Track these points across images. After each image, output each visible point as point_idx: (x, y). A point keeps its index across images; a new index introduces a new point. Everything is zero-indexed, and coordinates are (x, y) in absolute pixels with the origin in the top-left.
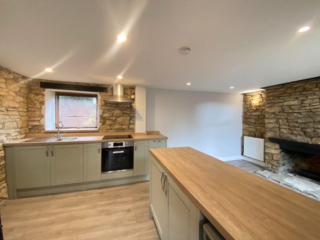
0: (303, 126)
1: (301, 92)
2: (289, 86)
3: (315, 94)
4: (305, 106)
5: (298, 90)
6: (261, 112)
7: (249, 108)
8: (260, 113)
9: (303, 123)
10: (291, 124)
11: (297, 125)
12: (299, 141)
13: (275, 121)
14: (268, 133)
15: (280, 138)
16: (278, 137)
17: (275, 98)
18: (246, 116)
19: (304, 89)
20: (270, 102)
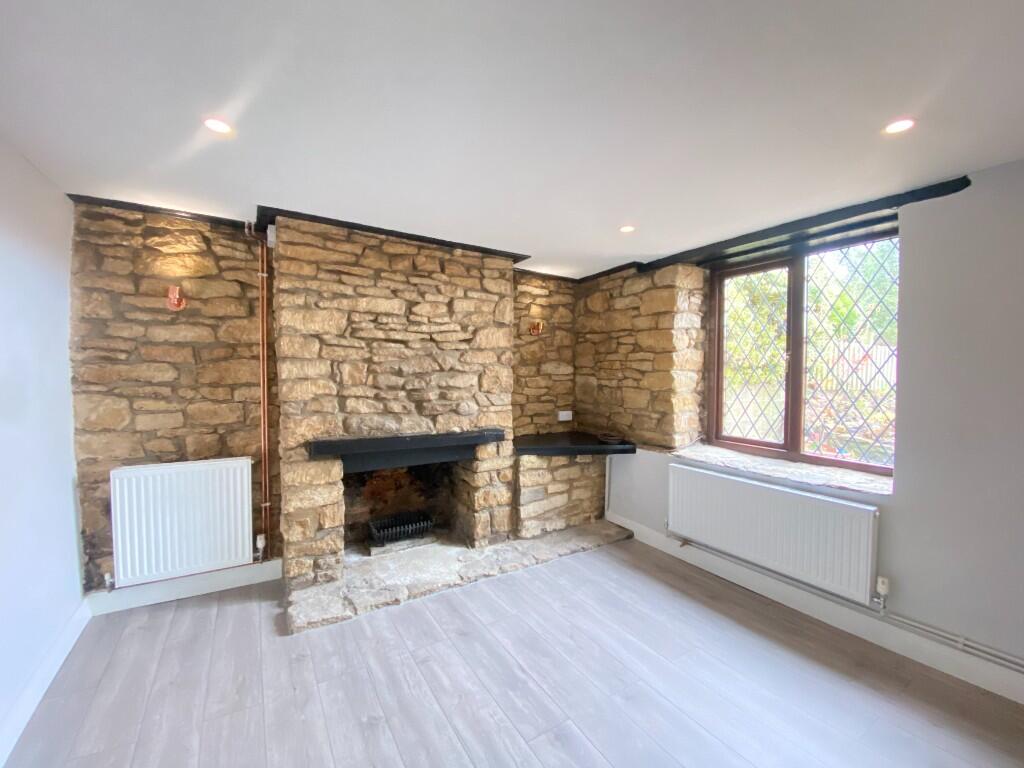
0: (416, 384)
2: (373, 242)
6: (213, 328)
7: (127, 300)
9: (414, 374)
11: (401, 381)
12: (409, 432)
13: (324, 368)
14: (298, 424)
15: (347, 437)
16: (339, 434)
17: (322, 275)
18: (104, 344)
19: (414, 267)
20: (297, 284)
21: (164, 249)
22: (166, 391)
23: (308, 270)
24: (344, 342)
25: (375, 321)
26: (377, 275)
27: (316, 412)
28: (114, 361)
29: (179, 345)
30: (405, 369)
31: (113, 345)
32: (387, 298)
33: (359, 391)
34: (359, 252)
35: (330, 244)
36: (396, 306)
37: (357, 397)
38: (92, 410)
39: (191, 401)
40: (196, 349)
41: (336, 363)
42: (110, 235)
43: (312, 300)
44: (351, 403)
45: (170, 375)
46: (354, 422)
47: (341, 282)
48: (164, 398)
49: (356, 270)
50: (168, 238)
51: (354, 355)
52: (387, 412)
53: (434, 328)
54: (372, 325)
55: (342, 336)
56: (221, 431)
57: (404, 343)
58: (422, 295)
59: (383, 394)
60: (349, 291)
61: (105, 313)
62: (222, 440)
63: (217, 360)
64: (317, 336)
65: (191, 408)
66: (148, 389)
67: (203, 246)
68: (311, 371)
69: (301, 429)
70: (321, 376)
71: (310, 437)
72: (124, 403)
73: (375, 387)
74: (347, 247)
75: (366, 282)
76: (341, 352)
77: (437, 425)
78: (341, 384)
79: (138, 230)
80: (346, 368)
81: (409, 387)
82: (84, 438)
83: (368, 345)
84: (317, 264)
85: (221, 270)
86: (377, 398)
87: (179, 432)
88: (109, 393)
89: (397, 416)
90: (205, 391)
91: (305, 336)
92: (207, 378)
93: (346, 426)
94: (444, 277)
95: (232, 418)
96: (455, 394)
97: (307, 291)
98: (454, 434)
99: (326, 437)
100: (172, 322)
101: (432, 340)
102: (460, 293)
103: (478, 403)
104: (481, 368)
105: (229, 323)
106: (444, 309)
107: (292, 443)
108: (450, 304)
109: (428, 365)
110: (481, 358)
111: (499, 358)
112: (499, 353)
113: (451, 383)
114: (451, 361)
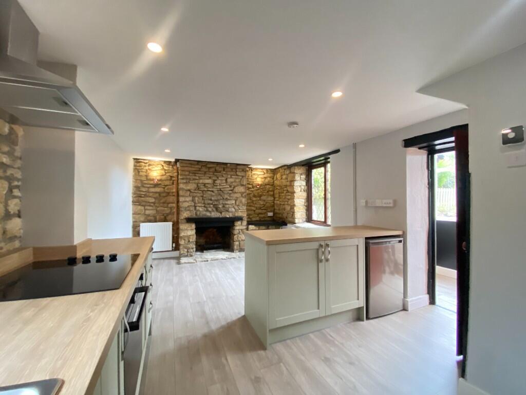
0: (216, 203)
1: (214, 172)
2: (204, 164)
3: (223, 176)
4: (217, 186)
5: (211, 170)
6: (164, 188)
7: (144, 182)
8: (162, 189)
9: (215, 200)
10: (206, 202)
11: (211, 202)
12: (213, 216)
13: (190, 198)
14: (184, 213)
15: (196, 217)
16: (194, 216)
17: (190, 174)
18: (139, 193)
19: (216, 170)
20: (185, 177)
21: (152, 169)
22: (152, 204)
23: (187, 173)
24: (196, 192)
25: (204, 186)
26: (205, 173)
27: (189, 210)
28: (141, 197)
29: (156, 193)
30: (213, 198)
31: (142, 193)
32: (208, 179)
33: (199, 205)
34: (200, 167)
35: (193, 166)
36: (210, 181)
37: (199, 206)
38: (136, 209)
39: (158, 207)
40: (160, 193)
41: (194, 197)
42: (141, 166)
43: (188, 181)
44: (198, 208)
45: (153, 200)
46: (198, 213)
47: (195, 176)
48: (152, 206)
49: (200, 172)
50: (154, 166)
51: (198, 195)
52: (207, 211)
53: (221, 187)
54: (203, 187)
55: (195, 190)
56: (165, 215)
57: (212, 191)
58: (218, 178)
59: (206, 206)
60: (197, 178)
61: (139, 185)
62: (165, 217)
63: (164, 197)
64: (189, 190)
65: (158, 209)
66: (148, 204)
67: (162, 168)
68: (187, 199)
69: (185, 215)
70: (190, 201)
71: (187, 216)
72: (143, 208)
73: (204, 203)
74: (197, 166)
75: (202, 175)
76: (195, 194)
77: (222, 215)
78: (195, 203)
79: (147, 165)
80: (196, 199)
81: (214, 204)
82: (134, 216)
83: (203, 192)
84: (189, 172)
85: (166, 173)
86: (204, 207)
87: (155, 215)
88: (139, 205)
89: (210, 212)
90: (161, 205)
91: (186, 190)
92: (162, 201)
93: (196, 214)
94: (224, 172)
95: (168, 212)
96: (227, 206)
97: (187, 179)
98: (227, 218)
99: (191, 217)
100: (154, 187)
101: (220, 190)
102: (229, 176)
103: (235, 209)
104: (236, 198)
105: (167, 187)
106: (224, 181)
107: (182, 218)
108: (226, 180)
109: (219, 197)
110: (236, 195)
111: (242, 195)
112: (242, 193)
113: (226, 202)
114: (226, 196)
